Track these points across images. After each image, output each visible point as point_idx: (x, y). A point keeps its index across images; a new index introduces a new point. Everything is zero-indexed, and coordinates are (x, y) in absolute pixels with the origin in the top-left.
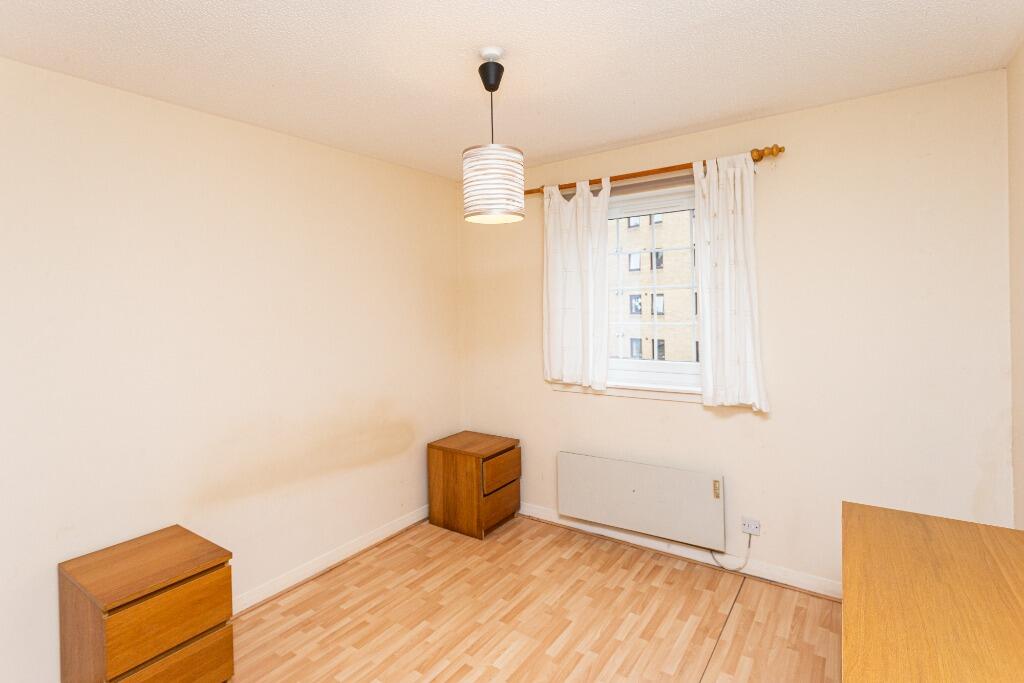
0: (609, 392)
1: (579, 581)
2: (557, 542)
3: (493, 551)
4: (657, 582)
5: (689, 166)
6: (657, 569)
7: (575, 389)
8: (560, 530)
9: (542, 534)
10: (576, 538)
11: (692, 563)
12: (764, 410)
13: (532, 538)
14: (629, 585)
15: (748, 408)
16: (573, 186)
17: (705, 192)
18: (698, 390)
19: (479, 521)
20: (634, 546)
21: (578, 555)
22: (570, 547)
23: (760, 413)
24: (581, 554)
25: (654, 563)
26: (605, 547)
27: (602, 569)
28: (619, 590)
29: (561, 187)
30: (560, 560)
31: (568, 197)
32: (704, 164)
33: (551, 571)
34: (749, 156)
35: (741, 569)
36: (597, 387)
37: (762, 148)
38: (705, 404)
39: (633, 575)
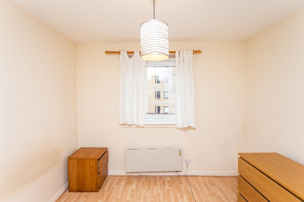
0: (146, 126)
1: (145, 196)
2: (127, 183)
3: (106, 196)
4: (167, 187)
5: (175, 52)
6: (164, 182)
7: (133, 126)
8: (125, 177)
9: (120, 181)
10: (132, 179)
11: (171, 177)
12: (195, 128)
13: (117, 184)
14: (160, 191)
15: (189, 127)
16: (133, 53)
17: (179, 61)
18: (175, 123)
19: (96, 185)
20: (152, 176)
21: (137, 186)
22: (133, 183)
23: (194, 129)
24: (139, 185)
25: (162, 180)
26: (144, 179)
27: (149, 189)
28: (159, 195)
29: (128, 53)
30: (133, 190)
31: (130, 57)
32: (179, 52)
33: (133, 196)
34: (192, 52)
35: (185, 174)
36: (141, 125)
37: (196, 50)
38: (177, 127)
39: (159, 187)
